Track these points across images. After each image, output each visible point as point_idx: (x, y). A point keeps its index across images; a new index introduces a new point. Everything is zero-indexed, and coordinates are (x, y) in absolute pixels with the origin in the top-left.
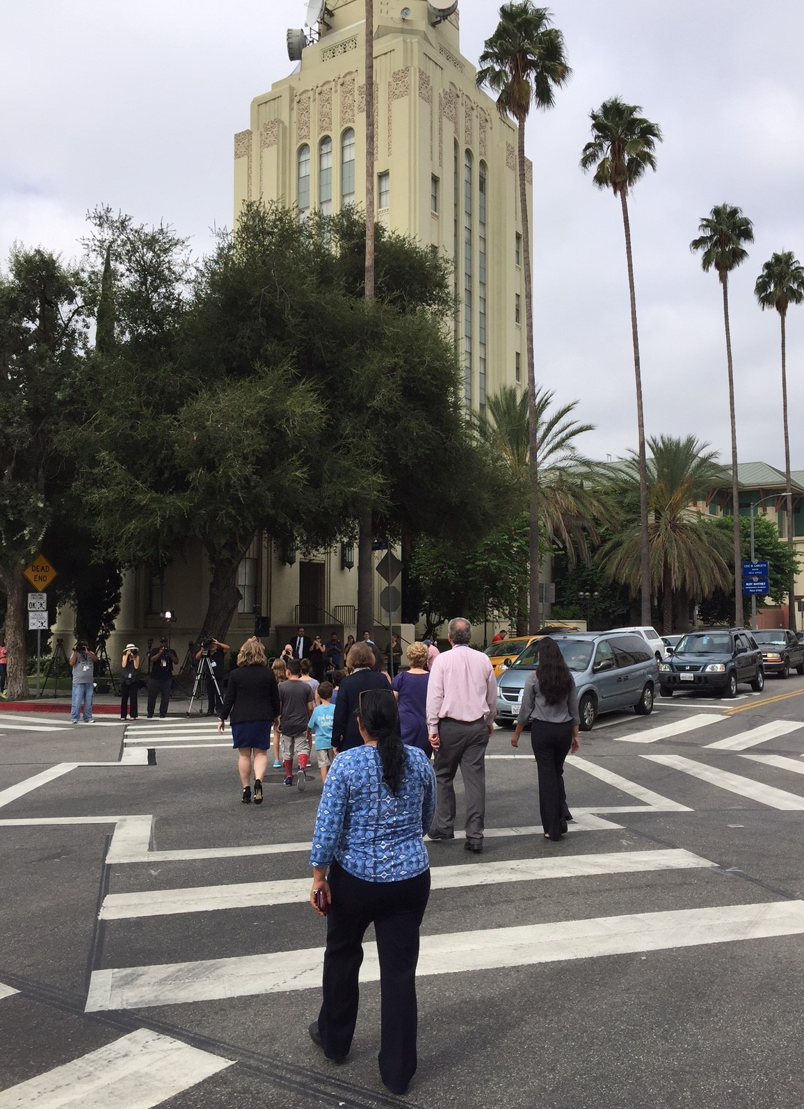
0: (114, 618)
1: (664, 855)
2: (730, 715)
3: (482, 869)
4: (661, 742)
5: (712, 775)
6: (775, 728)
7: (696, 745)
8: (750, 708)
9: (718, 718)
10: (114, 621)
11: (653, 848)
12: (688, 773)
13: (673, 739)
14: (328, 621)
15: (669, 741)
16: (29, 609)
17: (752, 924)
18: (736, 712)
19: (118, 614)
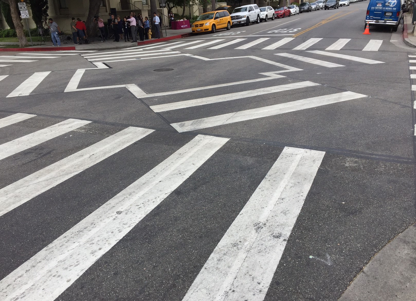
0: (47, 11)
1: (304, 83)
2: (295, 37)
3: (254, 91)
4: (277, 49)
5: (301, 59)
6: (312, 41)
7: (290, 49)
8: (300, 34)
9: (292, 39)
10: (48, 12)
11: (299, 82)
12: (294, 58)
13: (281, 48)
14: (132, 8)
15: (280, 48)
16: (20, 9)
17: (339, 98)
18: (296, 36)
19: (48, 9)
